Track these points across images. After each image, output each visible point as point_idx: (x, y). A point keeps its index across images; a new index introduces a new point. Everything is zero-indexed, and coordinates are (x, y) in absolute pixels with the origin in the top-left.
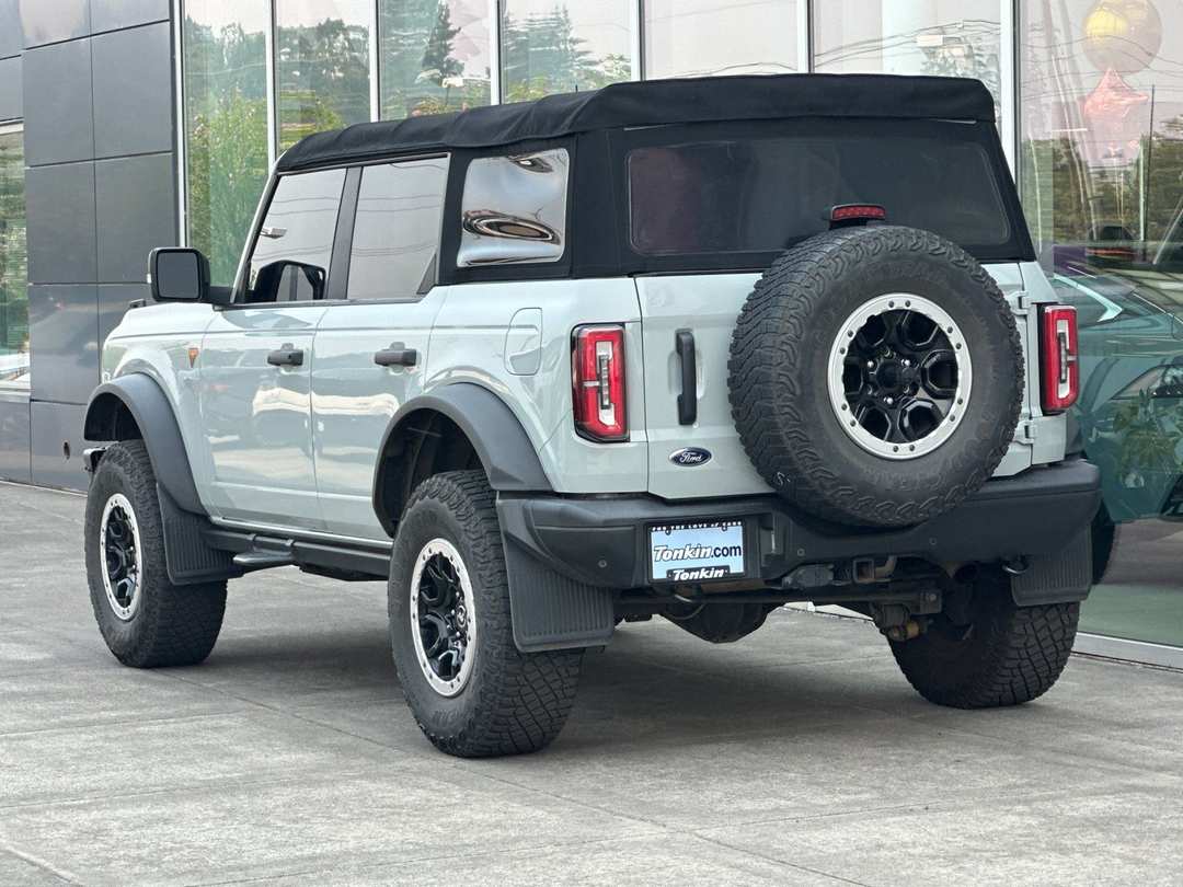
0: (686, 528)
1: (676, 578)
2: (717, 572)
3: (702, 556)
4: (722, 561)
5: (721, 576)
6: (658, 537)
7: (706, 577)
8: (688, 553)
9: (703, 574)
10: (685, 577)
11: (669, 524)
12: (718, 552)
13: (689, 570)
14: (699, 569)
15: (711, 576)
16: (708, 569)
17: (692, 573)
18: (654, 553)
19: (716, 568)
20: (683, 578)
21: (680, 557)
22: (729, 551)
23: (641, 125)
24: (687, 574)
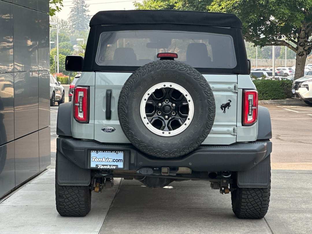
0: (103, 152)
1: (99, 167)
2: (113, 167)
3: (109, 161)
4: (115, 163)
5: (114, 168)
6: (93, 154)
7: (110, 168)
8: (104, 160)
9: (108, 167)
10: (102, 167)
11: (97, 150)
12: (114, 161)
13: (103, 165)
14: (107, 165)
15: (111, 168)
16: (110, 165)
17: (105, 166)
18: (92, 159)
19: (113, 166)
20: (101, 168)
21: (101, 161)
22: (118, 161)
23: (107, 24)
24: (103, 167)
